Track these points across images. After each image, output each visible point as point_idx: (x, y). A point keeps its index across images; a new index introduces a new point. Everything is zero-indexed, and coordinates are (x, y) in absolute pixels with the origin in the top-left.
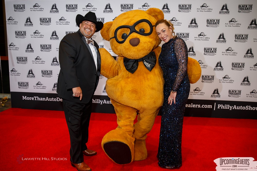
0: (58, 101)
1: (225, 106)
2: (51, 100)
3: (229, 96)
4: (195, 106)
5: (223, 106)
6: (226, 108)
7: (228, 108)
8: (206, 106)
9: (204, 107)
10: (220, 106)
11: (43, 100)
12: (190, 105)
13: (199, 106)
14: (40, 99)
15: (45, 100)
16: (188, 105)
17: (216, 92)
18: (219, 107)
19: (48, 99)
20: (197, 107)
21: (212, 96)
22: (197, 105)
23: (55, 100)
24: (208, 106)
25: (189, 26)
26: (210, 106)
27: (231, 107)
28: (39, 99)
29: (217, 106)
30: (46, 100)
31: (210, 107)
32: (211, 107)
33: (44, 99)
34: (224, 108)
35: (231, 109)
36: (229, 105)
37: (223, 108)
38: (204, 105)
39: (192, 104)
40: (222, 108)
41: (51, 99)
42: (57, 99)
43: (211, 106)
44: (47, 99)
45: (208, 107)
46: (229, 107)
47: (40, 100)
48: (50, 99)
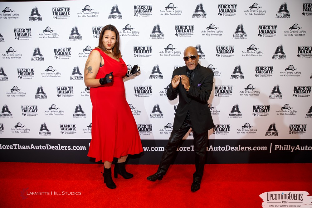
0: (47, 149)
1: (285, 147)
2: (37, 148)
3: (290, 133)
4: (244, 149)
5: (282, 147)
6: (286, 149)
7: (289, 150)
8: (259, 148)
9: (256, 150)
10: (277, 147)
11: (26, 148)
12: (237, 147)
13: (249, 149)
14: (22, 147)
15: (29, 149)
16: (234, 148)
17: (272, 128)
18: (277, 149)
19: (34, 147)
20: (247, 150)
21: (266, 134)
22: (247, 147)
23: (44, 148)
24: (261, 148)
25: (234, 36)
26: (264, 147)
27: (293, 148)
28: (20, 147)
29: (273, 147)
30: (31, 149)
31: (264, 150)
32: (266, 150)
33: (28, 147)
34: (284, 149)
35: (292, 151)
36: (290, 146)
37: (282, 150)
38: (256, 147)
39: (240, 146)
40: (280, 150)
41: (38, 146)
42: (46, 146)
43: (266, 147)
44: (31, 147)
45: (262, 150)
46: (291, 148)
47: (21, 149)
48: (36, 146)
